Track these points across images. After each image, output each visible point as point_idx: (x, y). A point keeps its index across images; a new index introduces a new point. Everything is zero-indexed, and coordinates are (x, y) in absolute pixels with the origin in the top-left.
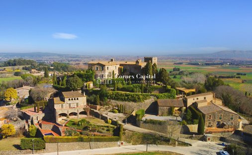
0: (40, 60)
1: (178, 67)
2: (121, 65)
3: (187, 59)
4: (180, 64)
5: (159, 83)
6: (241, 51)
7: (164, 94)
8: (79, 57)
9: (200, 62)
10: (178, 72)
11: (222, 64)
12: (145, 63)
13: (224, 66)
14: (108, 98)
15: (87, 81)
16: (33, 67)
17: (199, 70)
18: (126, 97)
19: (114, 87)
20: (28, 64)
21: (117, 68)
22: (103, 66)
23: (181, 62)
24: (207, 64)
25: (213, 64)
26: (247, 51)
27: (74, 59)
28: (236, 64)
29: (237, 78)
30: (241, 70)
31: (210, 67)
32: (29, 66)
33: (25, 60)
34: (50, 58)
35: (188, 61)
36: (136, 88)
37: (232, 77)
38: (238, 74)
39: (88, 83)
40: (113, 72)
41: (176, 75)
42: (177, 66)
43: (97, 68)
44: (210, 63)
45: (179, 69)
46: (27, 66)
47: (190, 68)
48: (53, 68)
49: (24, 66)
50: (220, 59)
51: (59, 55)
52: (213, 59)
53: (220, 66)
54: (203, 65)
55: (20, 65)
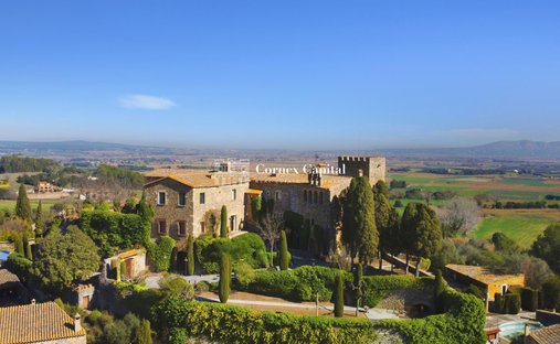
0: (79, 160)
1: (403, 180)
2: (253, 185)
3: (417, 159)
4: (404, 170)
5: (401, 259)
6: (538, 143)
7: (432, 318)
8: (171, 153)
9: (449, 166)
10: (403, 191)
11: (501, 172)
12: (346, 182)
13: (507, 175)
14: (189, 334)
15: (123, 247)
16: (45, 177)
17: (451, 186)
18: (268, 335)
19: (221, 273)
20: (36, 169)
21: (241, 197)
22: (183, 190)
23: (405, 165)
24: (468, 173)
25: (481, 172)
26: (552, 143)
27: (157, 157)
28: (533, 171)
29: (550, 207)
30: (549, 186)
31: (473, 179)
32: (35, 174)
33: (27, 160)
34: (104, 155)
35: (422, 164)
36: (311, 282)
37: (538, 206)
38: (550, 197)
39: (128, 253)
40: (224, 210)
41: (400, 198)
42: (399, 177)
43: (162, 195)
44: (475, 168)
45: (404, 183)
46: (30, 174)
47: (428, 182)
48: (95, 178)
49: (21, 174)
50: (494, 161)
51: (127, 148)
52: (476, 160)
53: (497, 176)
54: (457, 173)
55: (14, 170)
